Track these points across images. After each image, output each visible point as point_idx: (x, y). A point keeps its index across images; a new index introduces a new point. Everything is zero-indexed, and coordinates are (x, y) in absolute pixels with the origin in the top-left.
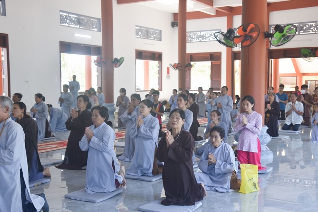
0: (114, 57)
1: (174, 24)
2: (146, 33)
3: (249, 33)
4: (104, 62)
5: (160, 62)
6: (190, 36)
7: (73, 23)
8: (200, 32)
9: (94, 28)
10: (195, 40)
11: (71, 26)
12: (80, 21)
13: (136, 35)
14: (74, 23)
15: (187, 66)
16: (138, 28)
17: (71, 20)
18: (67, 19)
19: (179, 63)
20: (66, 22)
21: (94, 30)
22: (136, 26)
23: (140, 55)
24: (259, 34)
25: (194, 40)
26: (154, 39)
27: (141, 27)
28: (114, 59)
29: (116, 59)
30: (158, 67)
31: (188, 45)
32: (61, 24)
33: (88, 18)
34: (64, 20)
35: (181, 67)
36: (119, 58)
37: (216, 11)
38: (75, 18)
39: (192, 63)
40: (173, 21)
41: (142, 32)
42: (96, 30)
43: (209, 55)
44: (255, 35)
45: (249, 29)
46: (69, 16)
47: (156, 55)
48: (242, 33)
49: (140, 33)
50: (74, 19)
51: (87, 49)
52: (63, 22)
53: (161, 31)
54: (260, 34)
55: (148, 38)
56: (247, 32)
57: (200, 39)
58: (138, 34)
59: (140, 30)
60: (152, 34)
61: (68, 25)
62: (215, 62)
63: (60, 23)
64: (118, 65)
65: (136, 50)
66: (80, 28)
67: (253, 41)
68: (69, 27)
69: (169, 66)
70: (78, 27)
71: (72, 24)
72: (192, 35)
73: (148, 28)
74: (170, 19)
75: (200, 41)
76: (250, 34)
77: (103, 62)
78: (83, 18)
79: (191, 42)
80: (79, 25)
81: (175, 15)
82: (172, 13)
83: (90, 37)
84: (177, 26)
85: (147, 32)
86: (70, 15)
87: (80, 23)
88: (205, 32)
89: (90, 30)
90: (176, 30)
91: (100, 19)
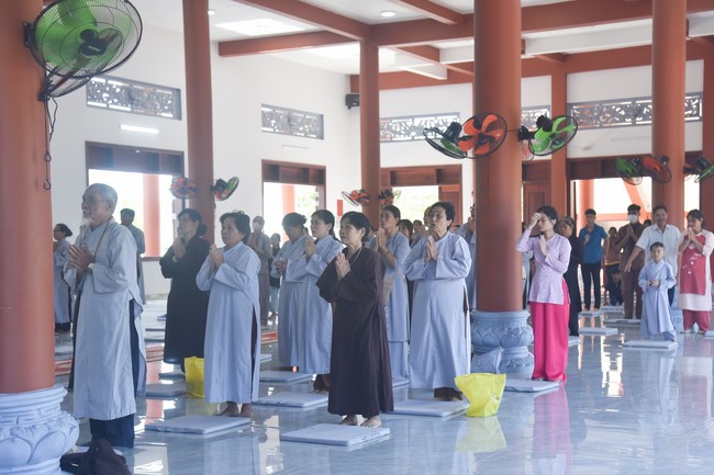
0: (216, 177)
1: (351, 101)
2: (288, 122)
3: (487, 130)
4: (194, 190)
5: (320, 187)
6: (389, 128)
7: (116, 100)
8: (413, 117)
9: (166, 111)
10: (402, 138)
11: (111, 106)
12: (133, 95)
13: (264, 125)
14: (120, 101)
15: (382, 197)
16: (268, 110)
17: (113, 93)
18: (104, 91)
19: (363, 191)
20: (100, 99)
21: (164, 114)
22: (263, 106)
23: (273, 171)
24: (506, 132)
25: (398, 138)
26: (306, 136)
27: (274, 108)
28: (215, 182)
29: (220, 182)
30: (317, 199)
31: (384, 149)
32: (89, 103)
33: (151, 89)
34: (97, 94)
35: (367, 198)
36: (226, 180)
37: (449, 71)
38: (122, 88)
39: (395, 189)
40: (349, 92)
41: (278, 119)
42: (171, 116)
43: (433, 172)
44: (498, 135)
45: (486, 123)
46: (107, 84)
47: (311, 172)
48: (474, 132)
49: (273, 122)
50: (118, 90)
51: (151, 160)
52: (93, 99)
53: (322, 116)
54: (508, 134)
55: (291, 134)
56: (483, 130)
57: (413, 134)
58: (268, 125)
59: (272, 116)
60: (302, 124)
61: (105, 105)
62: (449, 188)
63: (88, 100)
64: (223, 195)
65: (263, 161)
66: (132, 112)
67: (495, 146)
68: (107, 108)
69: (341, 198)
70: (129, 109)
71: (113, 103)
72: (394, 125)
73: (290, 111)
74: (343, 89)
75: (413, 139)
76: (490, 133)
77: (190, 188)
78: (141, 88)
79: (391, 141)
80: (132, 103)
81: (353, 78)
82: (347, 75)
83: (155, 131)
84: (358, 105)
85: (289, 119)
86: (110, 82)
87: (133, 99)
88: (424, 119)
89: (155, 115)
90: (356, 113)
91: (179, 91)
